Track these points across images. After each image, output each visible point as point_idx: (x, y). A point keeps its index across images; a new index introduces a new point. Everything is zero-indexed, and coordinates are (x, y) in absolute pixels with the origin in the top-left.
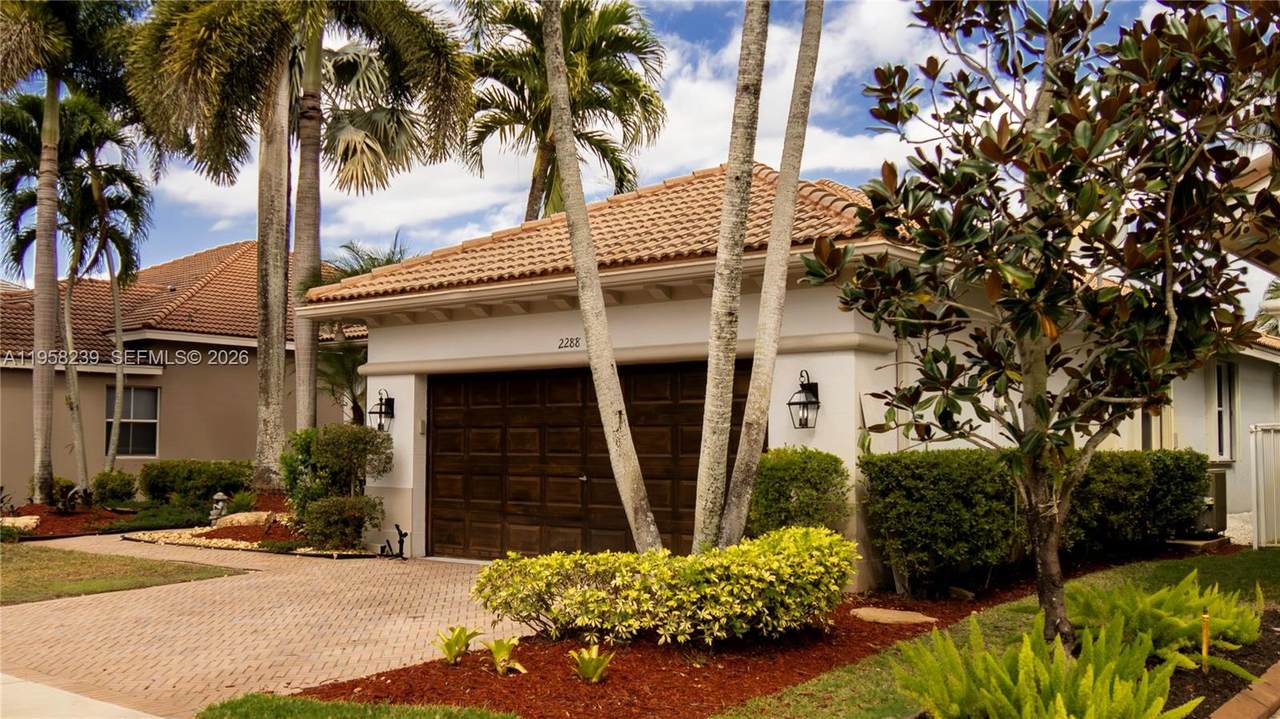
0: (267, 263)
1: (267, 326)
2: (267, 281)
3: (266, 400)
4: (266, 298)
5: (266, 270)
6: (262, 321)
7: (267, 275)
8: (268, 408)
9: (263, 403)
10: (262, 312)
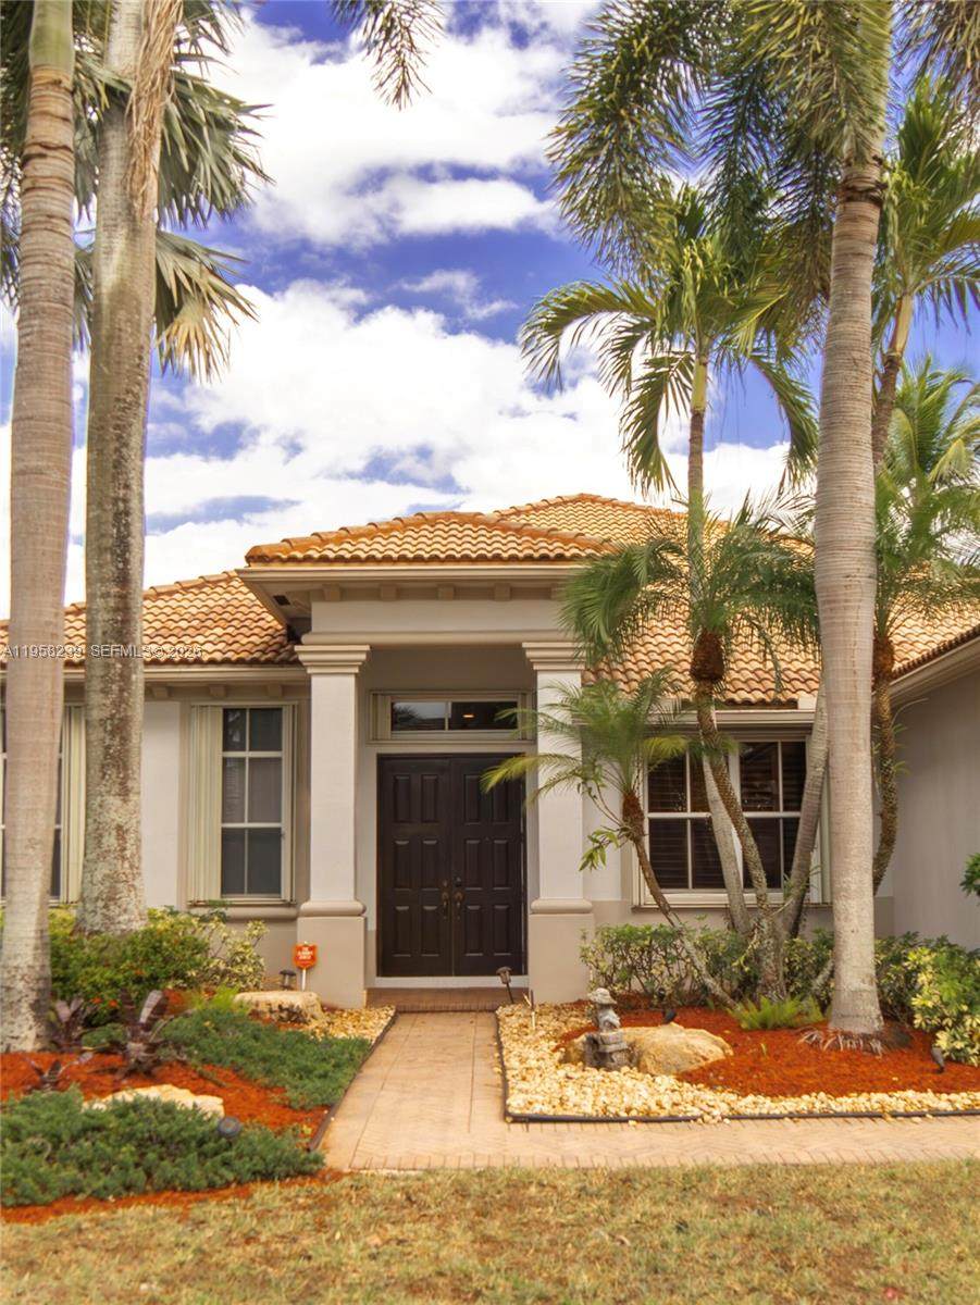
0: (127, 487)
1: (126, 621)
2: (127, 525)
3: (123, 784)
4: (126, 562)
5: (125, 501)
6: (116, 610)
7: (127, 513)
8: (125, 801)
9: (116, 789)
10: (114, 590)
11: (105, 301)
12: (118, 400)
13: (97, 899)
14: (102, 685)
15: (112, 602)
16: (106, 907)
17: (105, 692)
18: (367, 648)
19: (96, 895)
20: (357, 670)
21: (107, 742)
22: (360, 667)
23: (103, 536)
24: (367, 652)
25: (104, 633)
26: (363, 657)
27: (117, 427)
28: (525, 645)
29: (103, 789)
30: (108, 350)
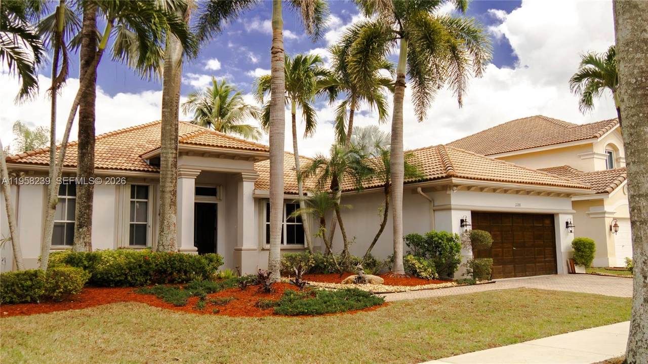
11: (173, 64)
12: (177, 94)
13: (169, 245)
14: (171, 180)
15: (174, 155)
16: (171, 248)
17: (171, 182)
18: (200, 171)
19: (168, 244)
20: (196, 177)
21: (172, 198)
22: (197, 177)
23: (172, 135)
24: (200, 172)
25: (171, 164)
26: (199, 173)
27: (176, 102)
28: (243, 173)
29: (170, 212)
30: (174, 79)
